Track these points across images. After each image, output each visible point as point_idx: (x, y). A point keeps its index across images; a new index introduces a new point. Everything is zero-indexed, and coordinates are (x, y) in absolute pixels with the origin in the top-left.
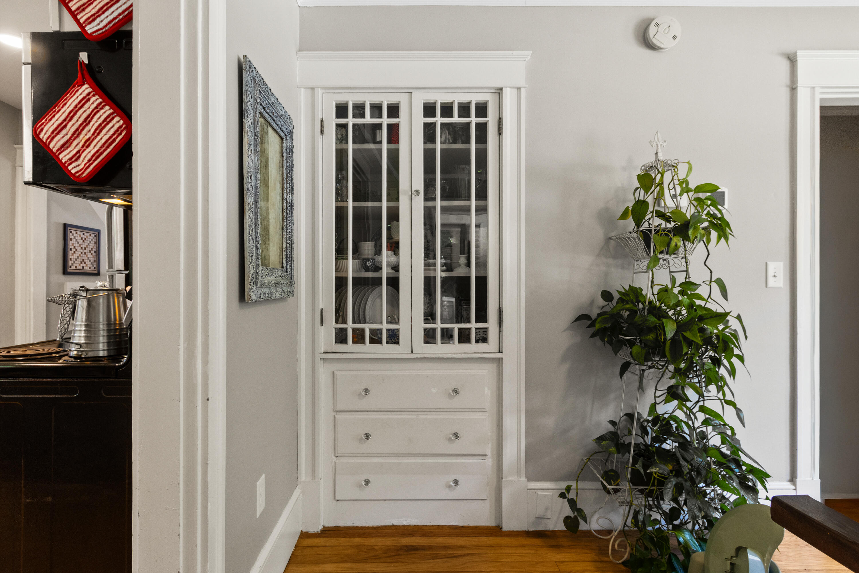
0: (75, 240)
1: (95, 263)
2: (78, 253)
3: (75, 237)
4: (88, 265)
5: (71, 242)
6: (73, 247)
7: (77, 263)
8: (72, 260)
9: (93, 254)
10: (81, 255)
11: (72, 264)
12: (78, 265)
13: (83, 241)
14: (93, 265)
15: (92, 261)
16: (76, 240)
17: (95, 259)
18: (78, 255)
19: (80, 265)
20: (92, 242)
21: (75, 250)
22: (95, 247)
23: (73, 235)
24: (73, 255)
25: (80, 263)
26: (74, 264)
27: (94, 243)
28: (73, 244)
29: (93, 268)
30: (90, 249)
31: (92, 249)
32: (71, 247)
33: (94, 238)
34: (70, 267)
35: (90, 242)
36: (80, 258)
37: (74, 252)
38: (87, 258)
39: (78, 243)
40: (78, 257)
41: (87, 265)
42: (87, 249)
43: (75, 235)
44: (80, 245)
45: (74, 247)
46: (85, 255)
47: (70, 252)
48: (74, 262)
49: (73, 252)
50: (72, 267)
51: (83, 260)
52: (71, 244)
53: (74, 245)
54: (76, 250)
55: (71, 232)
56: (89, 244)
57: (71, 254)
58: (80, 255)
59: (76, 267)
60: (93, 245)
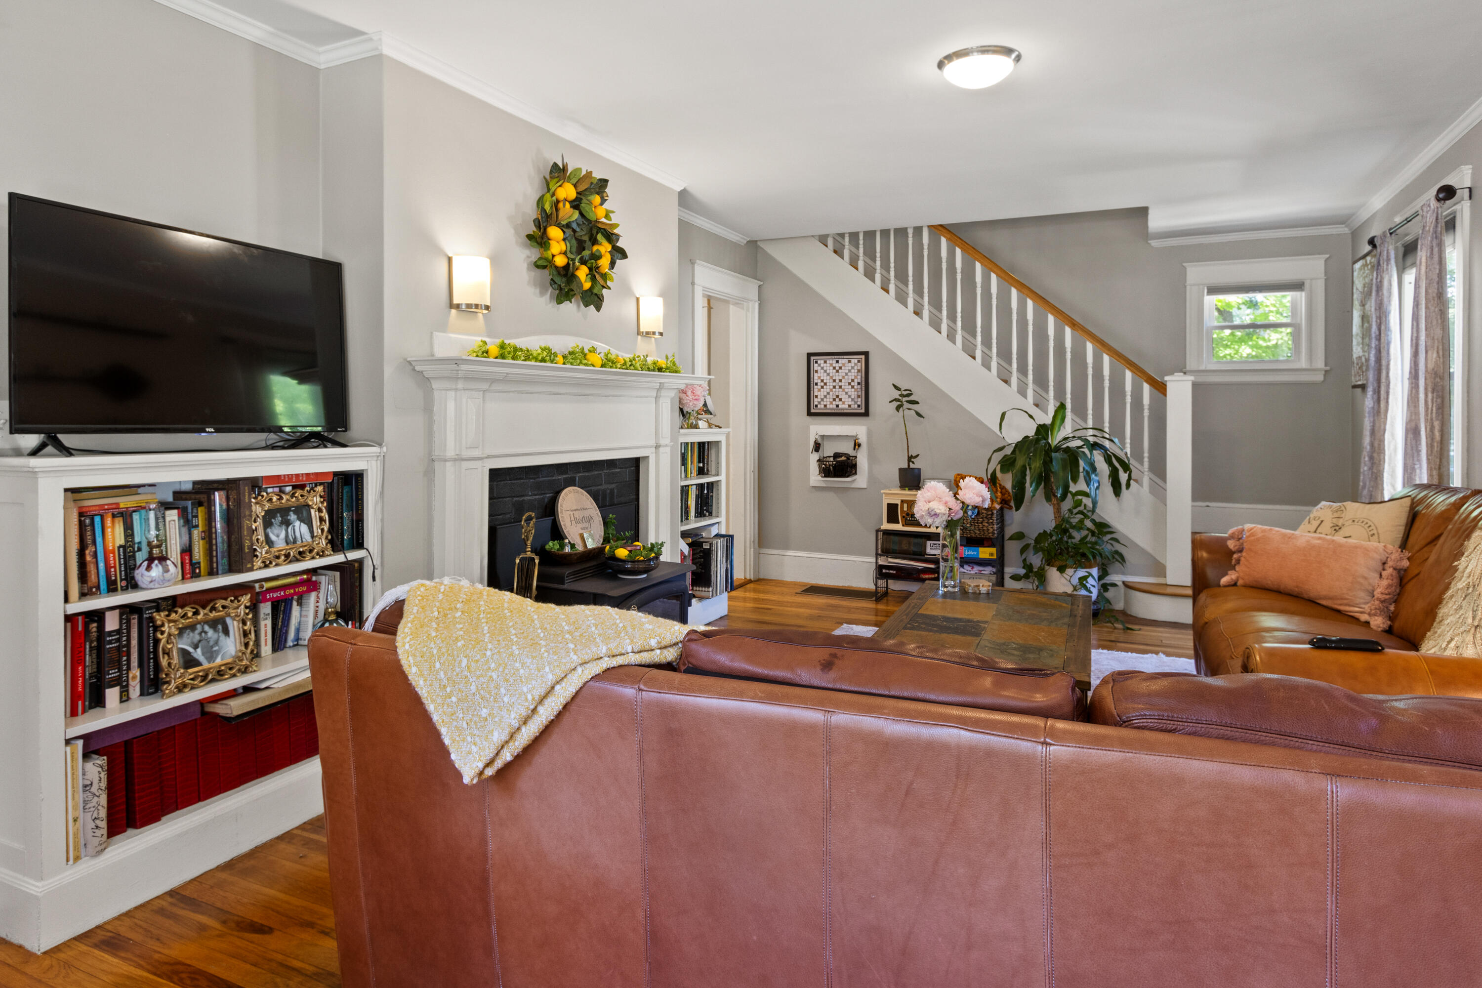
0: (822, 371)
1: (860, 399)
2: (827, 388)
3: (822, 368)
4: (846, 403)
5: (816, 375)
6: (820, 381)
7: (827, 401)
8: (819, 397)
9: (855, 387)
10: (834, 390)
11: (819, 403)
12: (829, 403)
13: (837, 371)
14: (856, 403)
15: (853, 397)
16: (825, 371)
17: (860, 393)
18: (828, 391)
19: (831, 403)
20: (852, 371)
21: (822, 384)
22: (859, 377)
23: (819, 365)
24: (819, 390)
25: (832, 400)
26: (822, 403)
27: (856, 371)
28: (819, 377)
29: (856, 406)
30: (850, 381)
31: (853, 380)
32: (816, 381)
33: (856, 364)
34: (816, 406)
35: (850, 371)
36: (831, 393)
37: (822, 387)
38: (844, 393)
39: (828, 374)
40: (828, 393)
41: (844, 403)
42: (843, 380)
43: (822, 365)
44: (831, 377)
45: (822, 381)
46: (841, 390)
47: (816, 387)
48: (822, 400)
49: (820, 387)
50: (819, 406)
51: (837, 396)
52: (816, 378)
53: (822, 378)
54: (825, 384)
55: (816, 362)
56: (846, 374)
57: (816, 390)
58: (831, 390)
59: (825, 406)
60: (856, 374)
